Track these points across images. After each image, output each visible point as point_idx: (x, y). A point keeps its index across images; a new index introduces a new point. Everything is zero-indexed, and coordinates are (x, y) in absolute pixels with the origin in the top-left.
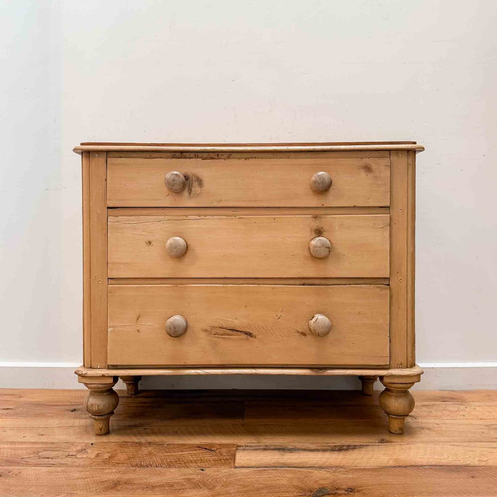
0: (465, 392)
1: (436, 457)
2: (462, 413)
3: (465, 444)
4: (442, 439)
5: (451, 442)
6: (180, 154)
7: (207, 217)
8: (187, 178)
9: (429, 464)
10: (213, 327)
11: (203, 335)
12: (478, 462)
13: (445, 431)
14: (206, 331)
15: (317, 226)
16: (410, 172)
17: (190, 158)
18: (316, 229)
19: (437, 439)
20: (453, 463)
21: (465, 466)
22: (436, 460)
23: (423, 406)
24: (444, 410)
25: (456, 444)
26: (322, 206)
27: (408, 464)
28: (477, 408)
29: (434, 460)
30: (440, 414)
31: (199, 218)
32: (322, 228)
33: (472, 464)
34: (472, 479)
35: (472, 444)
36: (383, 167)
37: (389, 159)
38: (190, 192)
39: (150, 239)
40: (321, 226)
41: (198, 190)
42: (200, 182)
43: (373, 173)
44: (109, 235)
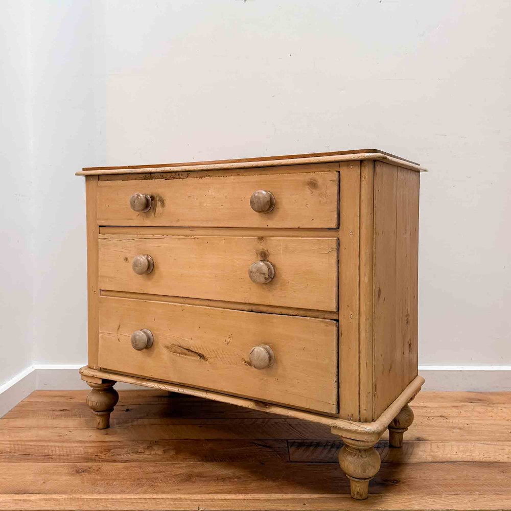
0: (492, 394)
1: (469, 454)
2: (490, 414)
3: (495, 443)
4: (473, 438)
5: (481, 441)
6: (149, 175)
7: (169, 236)
8: (153, 198)
9: (463, 460)
10: (173, 344)
11: (165, 351)
12: (507, 459)
13: (475, 431)
14: (167, 347)
15: (263, 249)
17: (157, 178)
18: (262, 252)
19: (468, 437)
20: (485, 460)
21: (496, 462)
22: (469, 457)
23: (453, 407)
24: (473, 410)
25: (486, 442)
26: (267, 227)
27: (444, 460)
28: (504, 409)
29: (468, 456)
30: (469, 415)
31: (162, 237)
32: (267, 251)
33: (502, 461)
34: (502, 474)
35: (501, 443)
36: (329, 182)
37: (335, 172)
38: (155, 212)
39: (127, 256)
40: (266, 249)
41: (161, 210)
42: (163, 203)
43: (318, 189)
44: (99, 251)
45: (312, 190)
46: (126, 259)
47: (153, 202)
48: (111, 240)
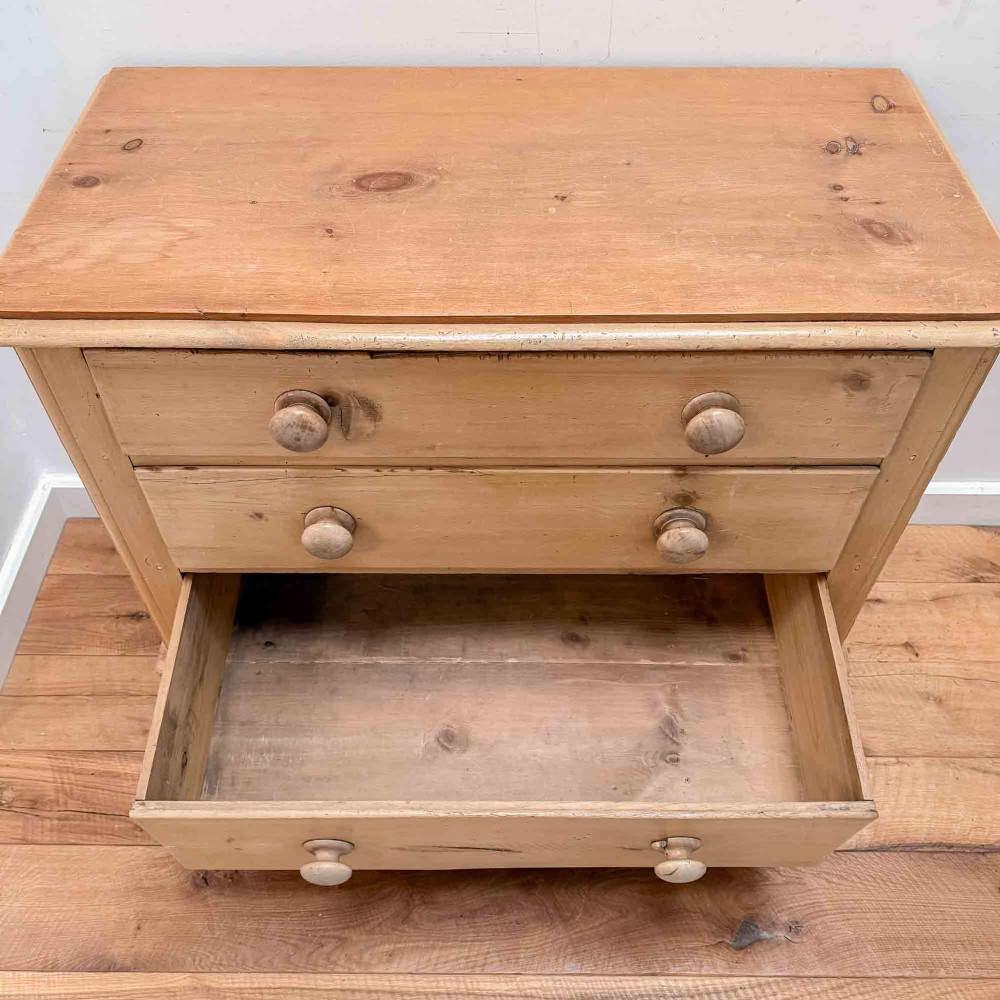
8: (333, 399)
15: (684, 490)
18: (679, 494)
23: (936, 600)
31: (378, 474)
32: (695, 493)
36: (905, 379)
37: (926, 359)
38: (346, 430)
39: (259, 508)
40: (691, 491)
41: (368, 426)
42: (372, 411)
43: (869, 391)
44: (149, 502)
45: (851, 392)
46: (259, 516)
47: (337, 409)
48: (188, 481)
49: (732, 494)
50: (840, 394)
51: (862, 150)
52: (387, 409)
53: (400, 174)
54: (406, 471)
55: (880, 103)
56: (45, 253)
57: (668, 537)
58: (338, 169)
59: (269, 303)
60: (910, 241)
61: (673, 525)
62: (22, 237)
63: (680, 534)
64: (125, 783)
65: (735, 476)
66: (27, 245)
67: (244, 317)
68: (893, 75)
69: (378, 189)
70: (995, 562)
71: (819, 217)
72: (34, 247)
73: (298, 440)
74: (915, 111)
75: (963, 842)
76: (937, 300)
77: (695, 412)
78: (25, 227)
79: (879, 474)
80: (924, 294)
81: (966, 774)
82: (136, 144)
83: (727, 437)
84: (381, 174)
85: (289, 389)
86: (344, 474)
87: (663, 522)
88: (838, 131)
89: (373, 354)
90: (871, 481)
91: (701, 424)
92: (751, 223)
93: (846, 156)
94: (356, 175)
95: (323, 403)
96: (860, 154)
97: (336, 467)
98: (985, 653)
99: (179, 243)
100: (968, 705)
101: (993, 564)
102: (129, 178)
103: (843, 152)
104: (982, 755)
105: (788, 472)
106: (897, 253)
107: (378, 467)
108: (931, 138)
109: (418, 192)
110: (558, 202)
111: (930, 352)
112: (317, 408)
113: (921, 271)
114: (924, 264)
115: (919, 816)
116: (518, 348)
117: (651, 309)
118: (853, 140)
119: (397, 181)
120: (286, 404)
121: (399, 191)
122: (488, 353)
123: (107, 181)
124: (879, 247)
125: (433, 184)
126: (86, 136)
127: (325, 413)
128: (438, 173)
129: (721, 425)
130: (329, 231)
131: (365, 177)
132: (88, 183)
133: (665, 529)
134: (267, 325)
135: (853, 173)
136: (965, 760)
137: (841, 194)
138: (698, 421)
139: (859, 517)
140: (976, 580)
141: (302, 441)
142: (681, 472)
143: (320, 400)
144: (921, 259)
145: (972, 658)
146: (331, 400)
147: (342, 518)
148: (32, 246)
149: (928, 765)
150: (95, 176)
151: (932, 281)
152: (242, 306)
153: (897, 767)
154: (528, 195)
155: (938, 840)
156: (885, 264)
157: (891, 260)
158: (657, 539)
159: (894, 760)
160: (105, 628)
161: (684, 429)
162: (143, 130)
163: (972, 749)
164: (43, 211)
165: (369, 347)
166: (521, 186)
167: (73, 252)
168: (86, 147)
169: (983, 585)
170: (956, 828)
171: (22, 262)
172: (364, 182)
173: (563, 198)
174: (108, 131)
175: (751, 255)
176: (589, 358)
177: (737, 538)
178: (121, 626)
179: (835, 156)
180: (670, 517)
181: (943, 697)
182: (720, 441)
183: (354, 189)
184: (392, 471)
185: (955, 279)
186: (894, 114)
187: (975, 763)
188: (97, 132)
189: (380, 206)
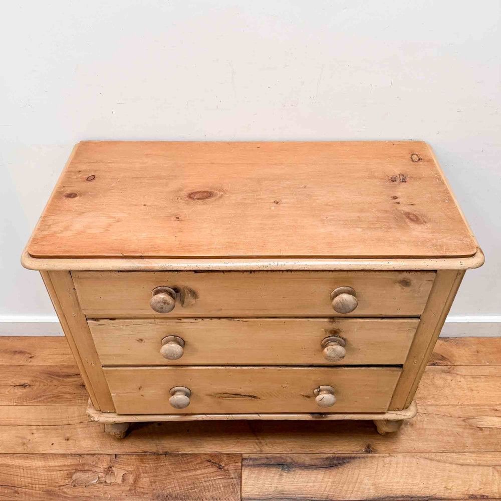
10: (217, 393)
11: (208, 398)
15: (334, 328)
16: (457, 281)
18: (332, 330)
31: (196, 321)
32: (339, 330)
36: (425, 282)
37: (434, 274)
38: (182, 302)
39: (141, 337)
40: (337, 328)
41: (193, 301)
42: (194, 294)
43: (411, 286)
44: (93, 335)
45: (403, 287)
46: (141, 340)
47: (179, 294)
48: (111, 325)
49: (356, 330)
50: (398, 288)
51: (406, 180)
52: (201, 294)
53: (207, 192)
54: (209, 320)
55: (415, 157)
56: (55, 229)
57: (328, 350)
58: (180, 190)
59: (152, 251)
60: (426, 222)
61: (330, 344)
62: (44, 221)
63: (333, 348)
64: (12, 470)
65: (356, 322)
66: (46, 225)
67: (141, 257)
68: (421, 144)
69: (198, 199)
70: (443, 355)
71: (386, 211)
72: (49, 226)
73: (162, 308)
74: (430, 161)
75: (418, 495)
76: (436, 249)
77: (336, 295)
78: (45, 217)
79: (420, 322)
80: (431, 247)
81: (422, 461)
82: (92, 178)
83: (350, 307)
84: (199, 192)
85: (159, 286)
86: (181, 321)
87: (325, 342)
88: (396, 171)
89: (196, 271)
90: (417, 325)
91: (339, 301)
92: (358, 214)
93: (399, 182)
94: (189, 192)
95: (173, 291)
96: (405, 182)
97: (178, 318)
98: (435, 401)
99: (113, 224)
100: (425, 426)
101: (442, 356)
102: (90, 193)
103: (398, 181)
104: (430, 452)
105: (379, 320)
106: (420, 228)
107: (196, 318)
108: (437, 174)
109: (216, 200)
110: (275, 205)
111: (435, 271)
112: (170, 294)
113: (430, 236)
114: (432, 232)
115: (398, 483)
116: (259, 269)
117: (315, 253)
118: (402, 175)
119: (206, 195)
120: (157, 292)
121: (207, 200)
122: (246, 271)
123: (81, 195)
124: (412, 225)
125: (221, 196)
126: (71, 173)
127: (174, 296)
128: (223, 191)
129: (347, 301)
130: (178, 218)
131: (192, 193)
132: (72, 196)
133: (326, 346)
134: (151, 260)
135: (402, 190)
136: (422, 454)
137: (397, 201)
138: (337, 299)
139: (413, 341)
140: (434, 364)
141: (164, 309)
142: (332, 320)
143: (172, 290)
144: (430, 231)
145: (429, 403)
146: (177, 290)
147: (179, 341)
148: (48, 225)
149: (405, 457)
150: (75, 192)
151: (435, 241)
152: (141, 253)
153: (390, 458)
154: (263, 201)
155: (407, 494)
156: (415, 233)
157: (418, 231)
158: (323, 350)
159: (388, 455)
160: (8, 392)
161: (332, 301)
162: (96, 171)
163: (426, 448)
164: (53, 208)
165: (194, 269)
166: (259, 197)
167: (67, 228)
168: (70, 179)
169: (436, 366)
170: (415, 488)
171: (45, 233)
172: (192, 196)
173: (277, 203)
174: (80, 171)
175: (357, 229)
176: (289, 273)
177: (360, 349)
178: (16, 391)
179: (395, 183)
180: (328, 340)
181: (414, 423)
182: (347, 308)
183: (188, 199)
184: (202, 320)
185: (444, 240)
186: (421, 163)
187: (427, 455)
188: (74, 172)
189: (200, 207)
